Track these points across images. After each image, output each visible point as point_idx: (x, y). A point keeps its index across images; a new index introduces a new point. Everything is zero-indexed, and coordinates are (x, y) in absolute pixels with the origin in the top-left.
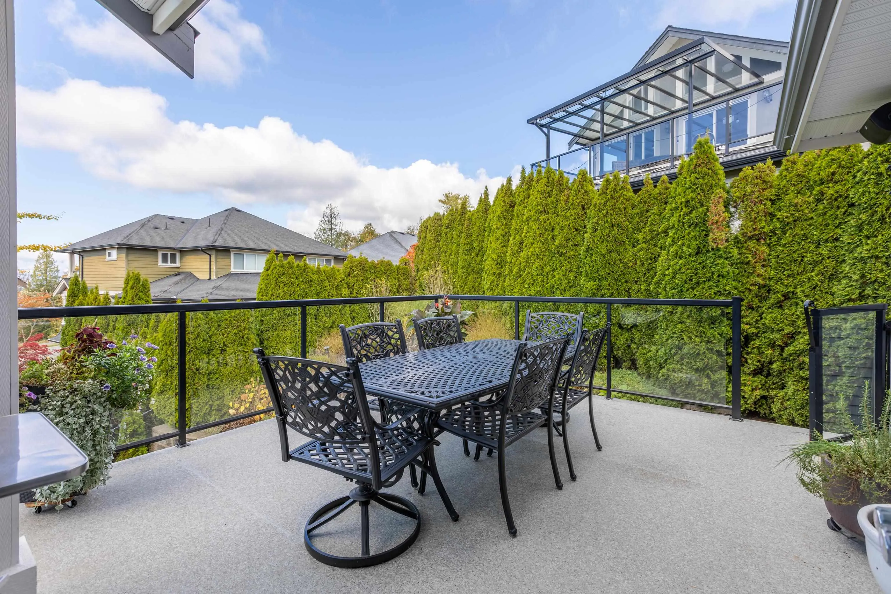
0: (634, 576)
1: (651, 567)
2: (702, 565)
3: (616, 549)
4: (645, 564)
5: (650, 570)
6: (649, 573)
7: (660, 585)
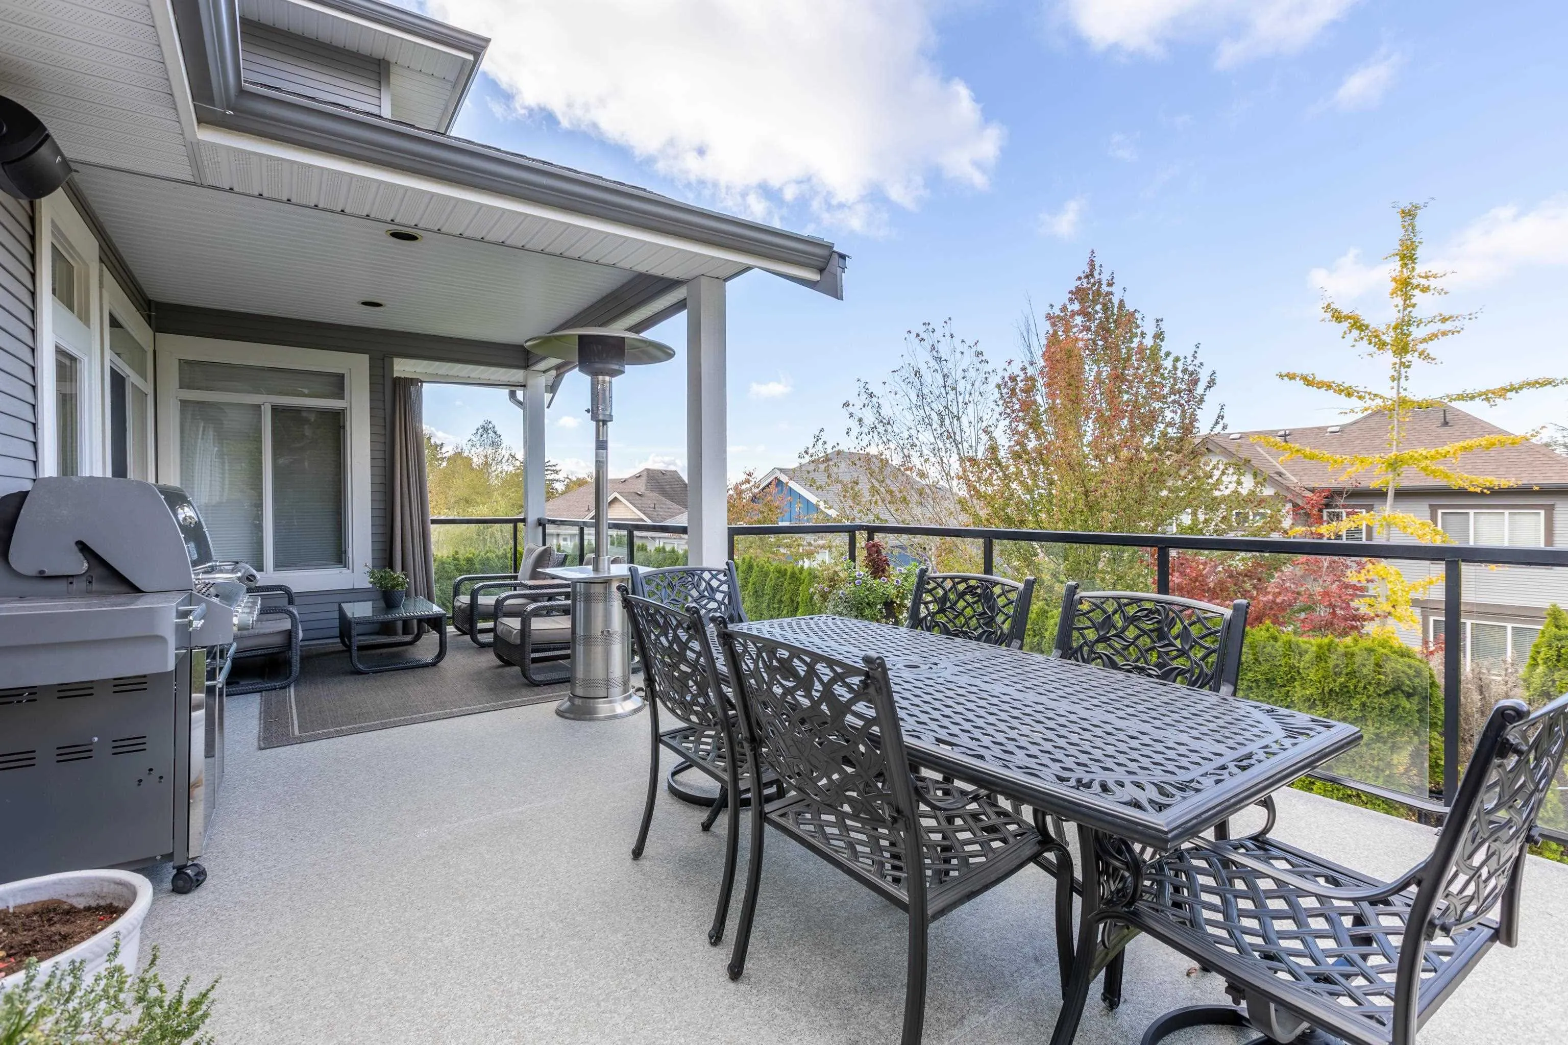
0: (477, 921)
1: (468, 943)
2: (404, 997)
3: (528, 929)
4: (478, 941)
5: (466, 939)
6: (464, 936)
7: (441, 934)
